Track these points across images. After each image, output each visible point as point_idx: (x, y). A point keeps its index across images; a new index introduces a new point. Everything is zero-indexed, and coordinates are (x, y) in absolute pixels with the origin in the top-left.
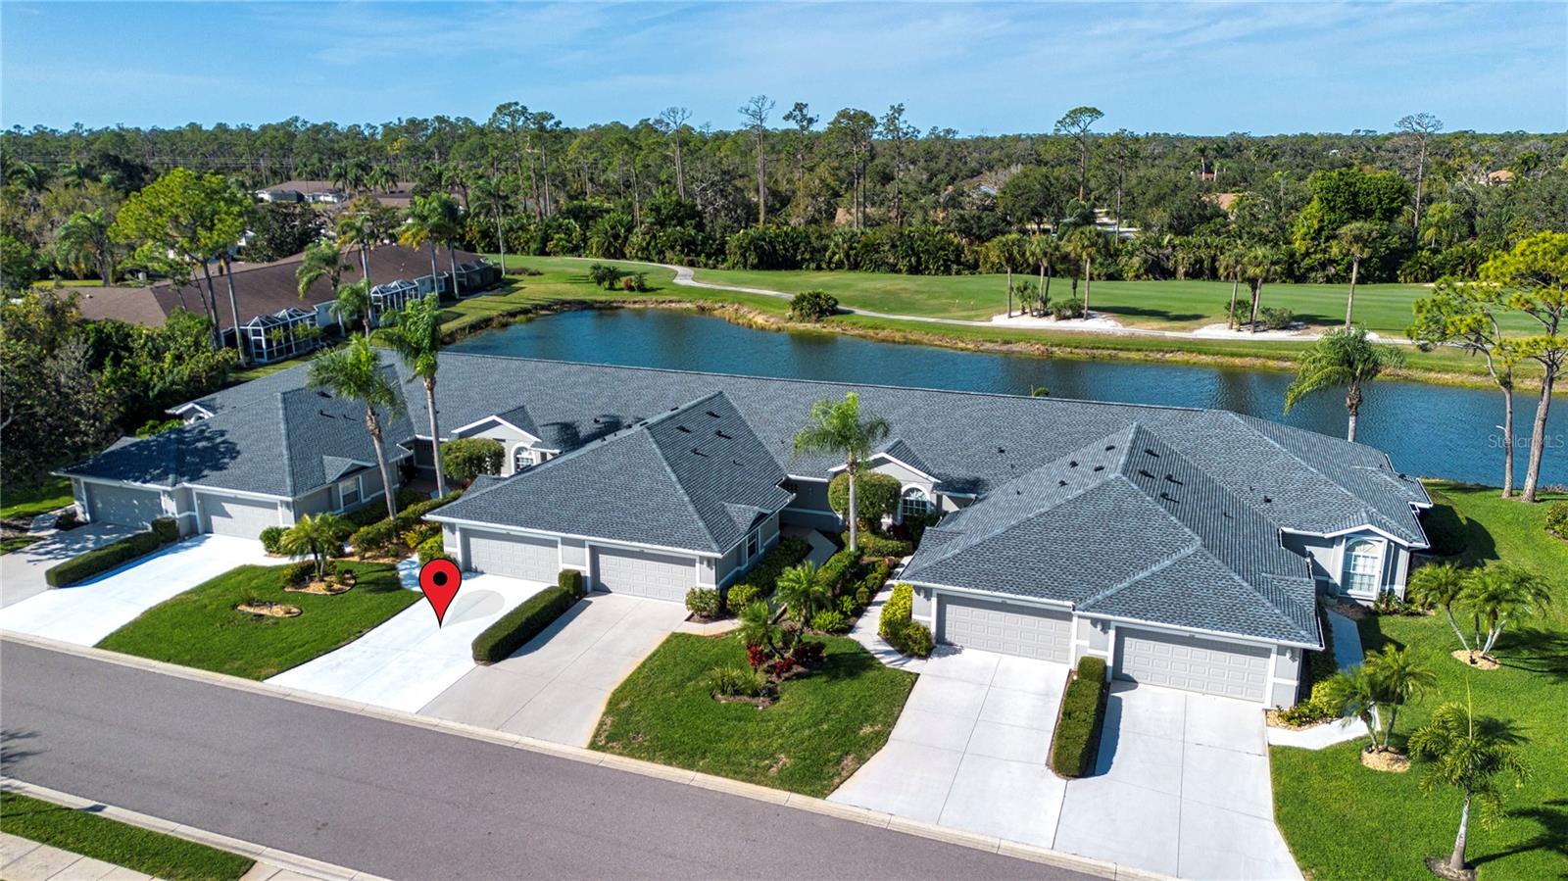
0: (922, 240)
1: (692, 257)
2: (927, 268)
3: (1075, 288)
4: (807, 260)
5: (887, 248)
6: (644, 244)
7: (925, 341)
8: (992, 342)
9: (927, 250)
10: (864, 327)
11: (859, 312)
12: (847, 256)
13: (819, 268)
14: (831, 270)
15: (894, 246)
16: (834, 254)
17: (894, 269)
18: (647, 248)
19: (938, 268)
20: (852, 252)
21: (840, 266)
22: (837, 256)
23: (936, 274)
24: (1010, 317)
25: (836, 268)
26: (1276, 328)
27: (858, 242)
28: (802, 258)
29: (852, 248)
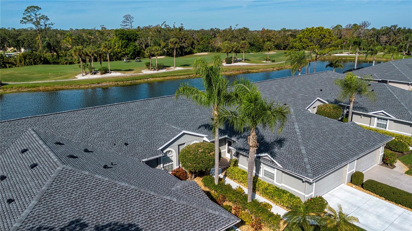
3: (101, 63)
8: (93, 84)
11: (10, 83)
24: (83, 76)
26: (161, 69)
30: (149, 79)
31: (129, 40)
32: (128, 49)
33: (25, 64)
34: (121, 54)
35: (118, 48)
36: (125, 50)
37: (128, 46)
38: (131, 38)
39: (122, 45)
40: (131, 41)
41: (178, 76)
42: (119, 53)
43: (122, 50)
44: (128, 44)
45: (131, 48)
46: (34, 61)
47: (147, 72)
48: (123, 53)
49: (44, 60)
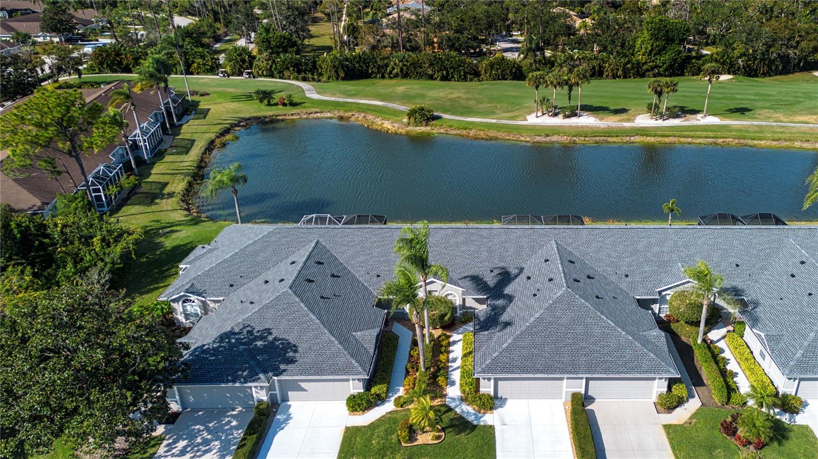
0: (448, 61)
1: (303, 75)
4: (375, 73)
5: (427, 65)
6: (269, 67)
7: (500, 137)
9: (452, 67)
10: (458, 128)
11: (445, 116)
12: (402, 70)
13: (383, 77)
14: (391, 78)
15: (431, 65)
16: (393, 69)
17: (431, 77)
18: (270, 69)
19: (460, 77)
20: (405, 68)
21: (396, 76)
22: (395, 70)
24: (537, 117)
25: (394, 77)
26: (673, 118)
27: (407, 62)
28: (372, 71)
29: (404, 65)
30: (632, 138)
31: (669, 40)
32: (662, 58)
33: (490, 76)
34: (648, 66)
35: (643, 55)
36: (656, 59)
37: (664, 52)
38: (674, 36)
39: (652, 50)
40: (672, 43)
41: (692, 137)
42: (644, 64)
43: (651, 58)
44: (664, 48)
45: (667, 57)
46: (502, 73)
47: (643, 121)
48: (651, 64)
49: (516, 72)
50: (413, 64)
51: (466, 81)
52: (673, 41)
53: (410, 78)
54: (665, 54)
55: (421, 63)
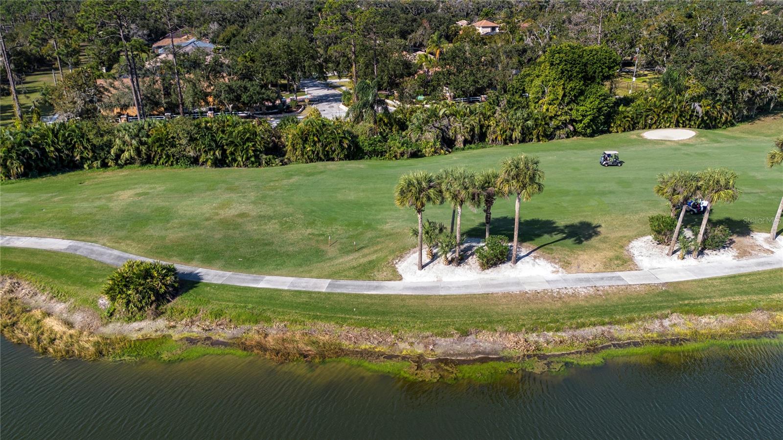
0: (223, 132)
2: (235, 160)
4: (88, 159)
5: (184, 142)
9: (232, 142)
12: (138, 151)
13: (105, 165)
14: (121, 166)
15: (192, 140)
16: (122, 150)
17: (195, 161)
19: (248, 159)
20: (143, 149)
21: (130, 162)
22: (126, 153)
23: (245, 166)
25: (126, 164)
27: (148, 136)
28: (82, 158)
29: (142, 143)
31: (589, 79)
32: (582, 108)
33: (302, 155)
34: (557, 122)
35: (550, 104)
36: (571, 110)
37: (582, 98)
38: (595, 72)
39: (564, 96)
40: (592, 83)
42: (551, 118)
43: (563, 109)
44: (582, 93)
45: (588, 106)
46: (324, 150)
48: (563, 118)
49: (349, 146)
50: (159, 140)
51: (260, 165)
52: (593, 79)
53: (157, 164)
54: (584, 101)
55: (173, 137)
